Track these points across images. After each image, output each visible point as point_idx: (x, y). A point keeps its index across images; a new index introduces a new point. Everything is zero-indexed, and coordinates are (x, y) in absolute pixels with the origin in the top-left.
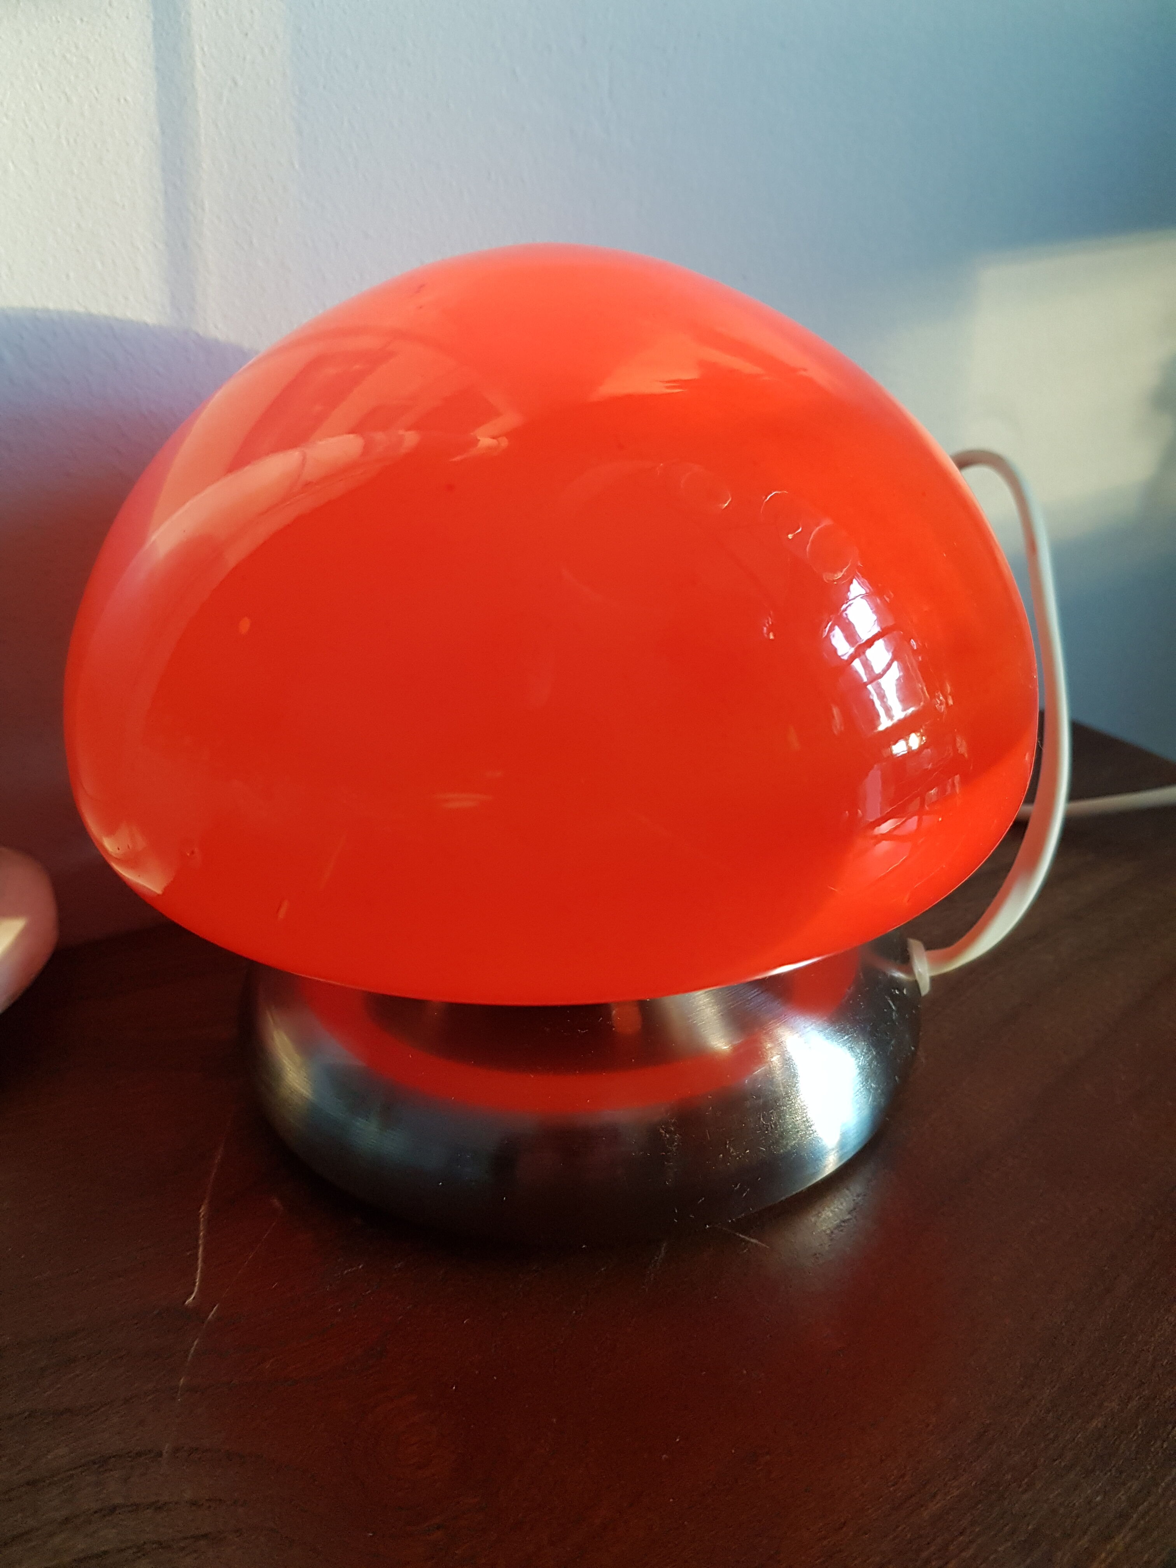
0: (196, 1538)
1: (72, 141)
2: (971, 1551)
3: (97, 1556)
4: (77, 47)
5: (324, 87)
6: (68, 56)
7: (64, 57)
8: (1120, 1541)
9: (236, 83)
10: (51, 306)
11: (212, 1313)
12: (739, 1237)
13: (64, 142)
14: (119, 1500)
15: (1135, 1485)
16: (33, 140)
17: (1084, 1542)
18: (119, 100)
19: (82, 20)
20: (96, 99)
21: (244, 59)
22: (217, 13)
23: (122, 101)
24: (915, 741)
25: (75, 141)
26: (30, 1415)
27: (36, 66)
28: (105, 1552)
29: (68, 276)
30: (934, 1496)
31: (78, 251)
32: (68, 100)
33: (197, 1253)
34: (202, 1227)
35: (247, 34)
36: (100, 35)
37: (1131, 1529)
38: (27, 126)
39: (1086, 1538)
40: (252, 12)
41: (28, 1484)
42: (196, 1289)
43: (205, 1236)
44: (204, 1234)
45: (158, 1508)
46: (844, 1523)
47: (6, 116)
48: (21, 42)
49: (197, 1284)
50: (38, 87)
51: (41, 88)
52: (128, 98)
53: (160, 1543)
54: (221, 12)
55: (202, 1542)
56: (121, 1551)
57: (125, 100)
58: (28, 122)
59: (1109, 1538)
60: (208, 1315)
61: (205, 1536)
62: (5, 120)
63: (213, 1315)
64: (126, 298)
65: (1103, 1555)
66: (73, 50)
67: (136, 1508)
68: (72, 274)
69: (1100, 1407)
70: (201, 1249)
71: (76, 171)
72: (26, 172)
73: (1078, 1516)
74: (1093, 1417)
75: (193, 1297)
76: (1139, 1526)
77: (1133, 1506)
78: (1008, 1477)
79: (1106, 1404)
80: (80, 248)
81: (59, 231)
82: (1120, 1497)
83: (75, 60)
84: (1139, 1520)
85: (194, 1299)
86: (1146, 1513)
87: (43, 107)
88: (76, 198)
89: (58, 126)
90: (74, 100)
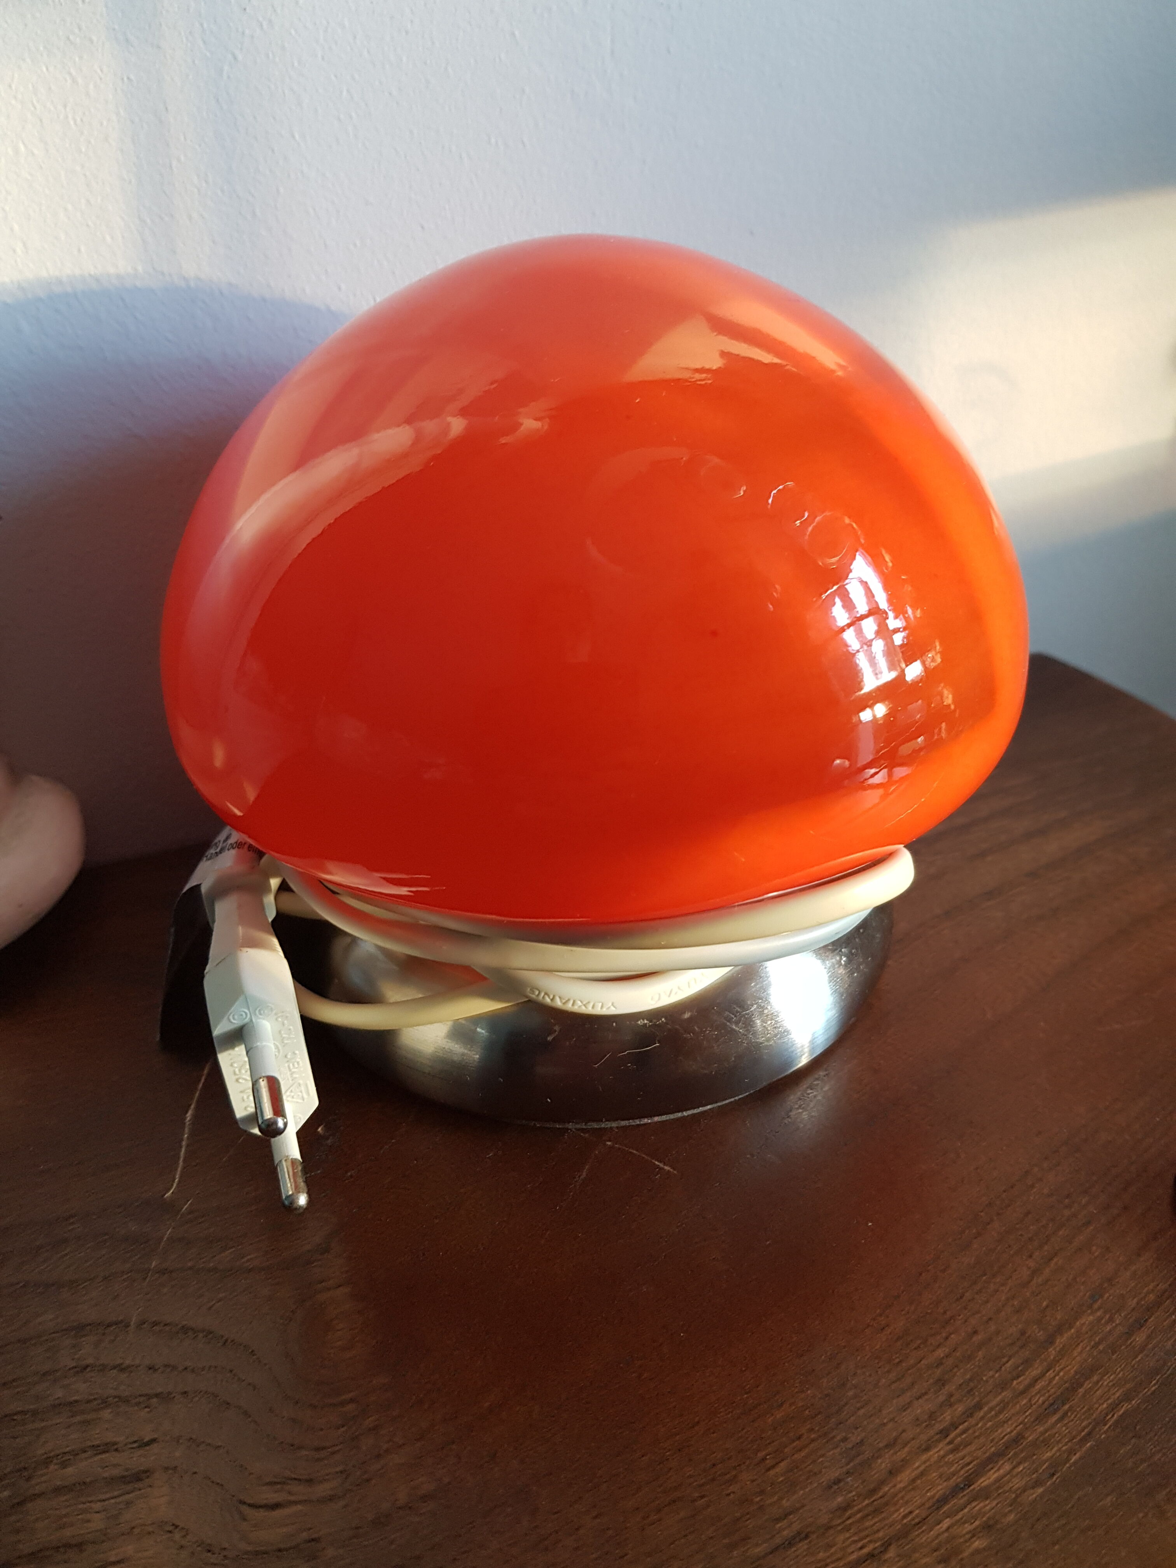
0: (149, 1397)
1: (79, 120)
2: (803, 1454)
3: (71, 1403)
4: (80, 29)
5: (323, 58)
6: (71, 37)
7: (68, 38)
8: (934, 1454)
9: (235, 58)
11: (186, 1206)
12: (655, 1164)
13: (72, 123)
14: (90, 1361)
15: (961, 1408)
16: (41, 120)
17: (905, 1452)
18: (123, 79)
20: (101, 79)
21: (243, 33)
25: (82, 120)
26: (24, 1286)
27: (41, 48)
28: (76, 1401)
29: (79, 250)
30: (782, 1405)
31: (88, 225)
32: (74, 81)
33: (179, 1154)
34: (187, 1130)
35: (245, 9)
37: (948, 1443)
38: (35, 107)
39: (906, 1449)
41: (19, 1341)
42: (175, 1185)
43: (188, 1138)
44: (188, 1137)
45: (121, 1368)
46: (698, 1422)
47: (15, 98)
48: (26, 25)
49: (177, 1180)
50: (44, 69)
51: (47, 69)
52: (132, 77)
53: (119, 1397)
55: (155, 1400)
56: (89, 1402)
57: (128, 78)
58: (36, 104)
59: (927, 1449)
60: (183, 1208)
61: (157, 1395)
62: (13, 102)
63: (186, 1209)
65: (917, 1464)
66: (77, 31)
67: (103, 1368)
68: (83, 249)
69: (947, 1338)
70: (183, 1150)
71: (83, 150)
72: (36, 152)
73: (904, 1431)
74: (939, 1346)
75: (171, 1191)
76: (955, 1442)
77: (954, 1426)
78: (850, 1393)
79: (953, 1336)
80: (90, 223)
81: (70, 207)
82: (944, 1418)
83: (78, 40)
84: (956, 1437)
85: (172, 1193)
86: (964, 1432)
87: (50, 88)
88: (85, 175)
89: (65, 106)
90: (80, 81)
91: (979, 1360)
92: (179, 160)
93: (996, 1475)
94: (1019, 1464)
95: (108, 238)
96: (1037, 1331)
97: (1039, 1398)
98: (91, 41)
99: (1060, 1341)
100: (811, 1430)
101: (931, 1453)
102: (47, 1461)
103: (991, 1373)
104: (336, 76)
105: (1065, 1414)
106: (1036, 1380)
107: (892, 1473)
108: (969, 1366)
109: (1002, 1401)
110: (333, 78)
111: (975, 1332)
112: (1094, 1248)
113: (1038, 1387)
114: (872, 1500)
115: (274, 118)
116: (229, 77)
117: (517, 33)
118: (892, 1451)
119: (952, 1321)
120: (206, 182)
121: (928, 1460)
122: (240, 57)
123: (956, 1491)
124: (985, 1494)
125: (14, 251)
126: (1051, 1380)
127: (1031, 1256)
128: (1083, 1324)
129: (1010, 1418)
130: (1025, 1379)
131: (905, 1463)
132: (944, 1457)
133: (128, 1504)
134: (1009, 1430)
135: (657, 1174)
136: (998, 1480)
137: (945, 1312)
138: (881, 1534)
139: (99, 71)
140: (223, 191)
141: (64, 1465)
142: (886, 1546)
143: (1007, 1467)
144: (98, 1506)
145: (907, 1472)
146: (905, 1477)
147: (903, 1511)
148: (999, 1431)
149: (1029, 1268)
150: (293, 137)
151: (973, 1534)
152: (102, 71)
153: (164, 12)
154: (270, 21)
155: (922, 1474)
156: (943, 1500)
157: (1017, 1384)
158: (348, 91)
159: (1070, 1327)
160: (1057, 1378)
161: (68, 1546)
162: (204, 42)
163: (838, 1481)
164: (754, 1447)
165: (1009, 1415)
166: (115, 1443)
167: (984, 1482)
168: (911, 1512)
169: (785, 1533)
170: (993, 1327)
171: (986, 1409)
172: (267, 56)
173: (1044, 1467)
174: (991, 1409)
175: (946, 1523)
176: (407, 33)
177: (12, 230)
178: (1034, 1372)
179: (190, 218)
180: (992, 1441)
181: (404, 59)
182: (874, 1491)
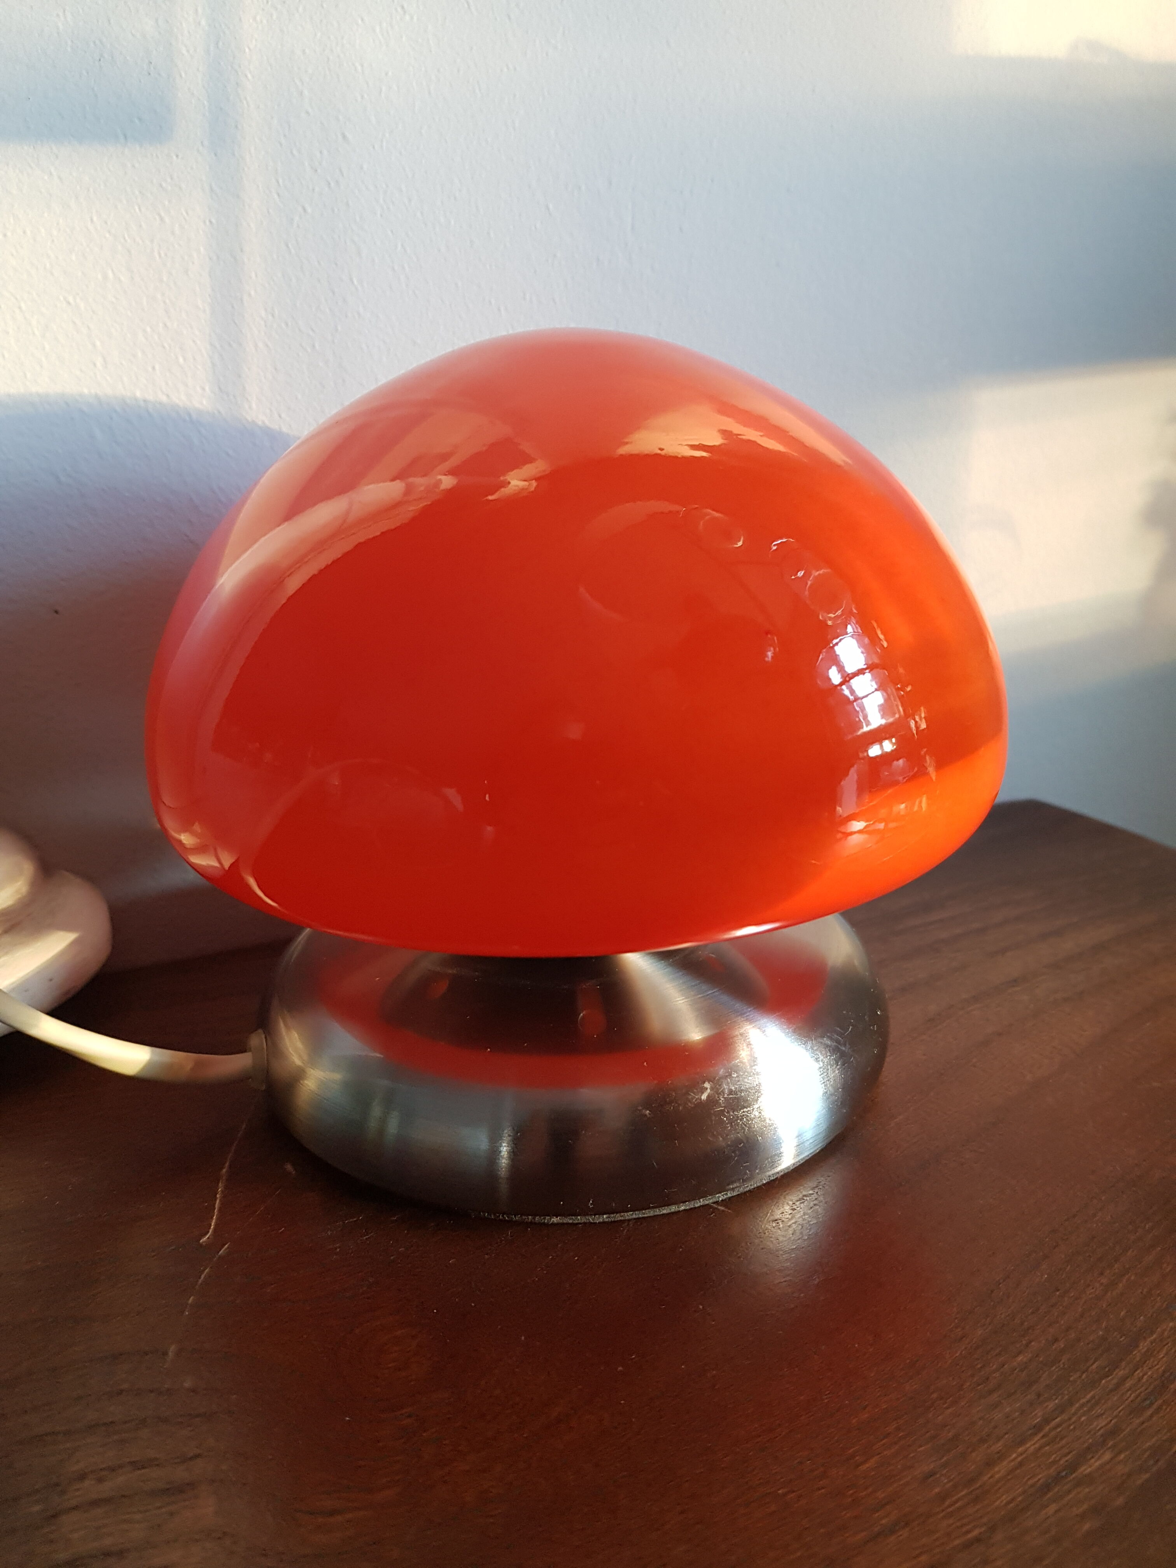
0: (191, 1416)
1: (163, 253)
2: (893, 1450)
3: (106, 1424)
4: (172, 178)
5: (382, 216)
6: (164, 185)
7: (161, 186)
8: (1031, 1446)
9: (305, 210)
10: (138, 394)
11: (223, 1250)
13: (157, 256)
14: (126, 1386)
15: (1051, 1405)
16: (130, 252)
17: (999, 1445)
19: (177, 156)
22: (292, 153)
23: (208, 223)
24: (888, 746)
25: (166, 255)
27: (137, 193)
28: (112, 1422)
29: (154, 368)
30: (865, 1407)
31: (164, 347)
32: (162, 219)
33: (214, 1204)
34: (221, 1183)
36: (192, 168)
37: (1043, 1437)
38: (126, 241)
39: (1000, 1444)
40: (321, 152)
41: (48, 1370)
42: (211, 1230)
43: (222, 1191)
45: (160, 1392)
47: (109, 232)
48: (126, 173)
49: (212, 1227)
50: (137, 210)
51: (140, 210)
52: (214, 221)
53: (158, 1417)
54: (295, 152)
55: (198, 1419)
56: (125, 1422)
58: (127, 238)
59: (1022, 1442)
60: (220, 1251)
61: (199, 1415)
62: (107, 235)
63: (223, 1252)
64: (204, 389)
65: (1014, 1456)
66: (169, 180)
67: (140, 1392)
68: (157, 367)
69: (1027, 1345)
70: (218, 1201)
71: (165, 279)
72: (122, 278)
73: (995, 1427)
74: (1020, 1353)
75: (207, 1237)
76: (1050, 1435)
77: (1047, 1421)
78: (935, 1396)
79: (1033, 1343)
80: (166, 345)
81: (148, 329)
82: (1036, 1414)
83: (169, 188)
84: (1050, 1431)
85: (208, 1238)
86: (1058, 1426)
87: (141, 226)
88: (164, 302)
89: (152, 241)
90: (167, 220)
91: (1063, 1363)
92: (250, 295)
93: (1097, 1464)
94: (1120, 1452)
95: (181, 360)
96: (1118, 1337)
97: (1131, 1394)
98: (180, 188)
99: (1144, 1346)
100: (898, 1429)
101: (1028, 1445)
102: (82, 1477)
103: (1078, 1374)
104: (392, 232)
105: (1159, 1408)
106: (1124, 1379)
107: (990, 1463)
108: (1054, 1368)
109: (1093, 1397)
110: (389, 233)
111: (1056, 1340)
112: (1165, 1265)
113: (1128, 1385)
114: (972, 1488)
115: (336, 264)
116: (298, 226)
117: (551, 206)
118: (986, 1446)
119: (1030, 1331)
120: (273, 316)
121: (1026, 1451)
122: (309, 210)
123: (1057, 1479)
124: (1089, 1479)
125: (95, 365)
126: (1140, 1379)
127: (1102, 1274)
128: (1165, 1330)
129: (1104, 1414)
130: (1112, 1379)
131: (1001, 1456)
132: (1040, 1448)
133: (172, 1514)
134: (1104, 1424)
135: (712, 1214)
136: (1102, 1466)
137: (1022, 1323)
138: (985, 1520)
139: (184, 213)
140: (287, 324)
141: (100, 1480)
142: (993, 1529)
143: (1108, 1456)
144: (138, 1517)
145: (1005, 1463)
146: (1001, 1470)
147: (1005, 1498)
148: (1095, 1423)
149: (1102, 1284)
150: (353, 283)
151: (1083, 1517)
152: (187, 213)
153: (246, 169)
154: (337, 182)
155: (1021, 1464)
156: (1047, 1487)
157: (1106, 1382)
158: (402, 246)
159: (1152, 1333)
160: (1146, 1377)
161: (107, 1554)
162: (278, 195)
163: (932, 1474)
164: (841, 1445)
165: (1102, 1410)
166: (156, 1459)
167: (1085, 1469)
168: (1013, 1499)
169: (884, 1522)
170: (1072, 1335)
171: (1077, 1405)
172: (333, 211)
173: (1145, 1456)
174: (1082, 1406)
175: (1053, 1507)
176: (455, 198)
177: (94, 345)
178: (1120, 1373)
179: (256, 346)
180: (1089, 1432)
181: (453, 223)
182: (972, 1480)
